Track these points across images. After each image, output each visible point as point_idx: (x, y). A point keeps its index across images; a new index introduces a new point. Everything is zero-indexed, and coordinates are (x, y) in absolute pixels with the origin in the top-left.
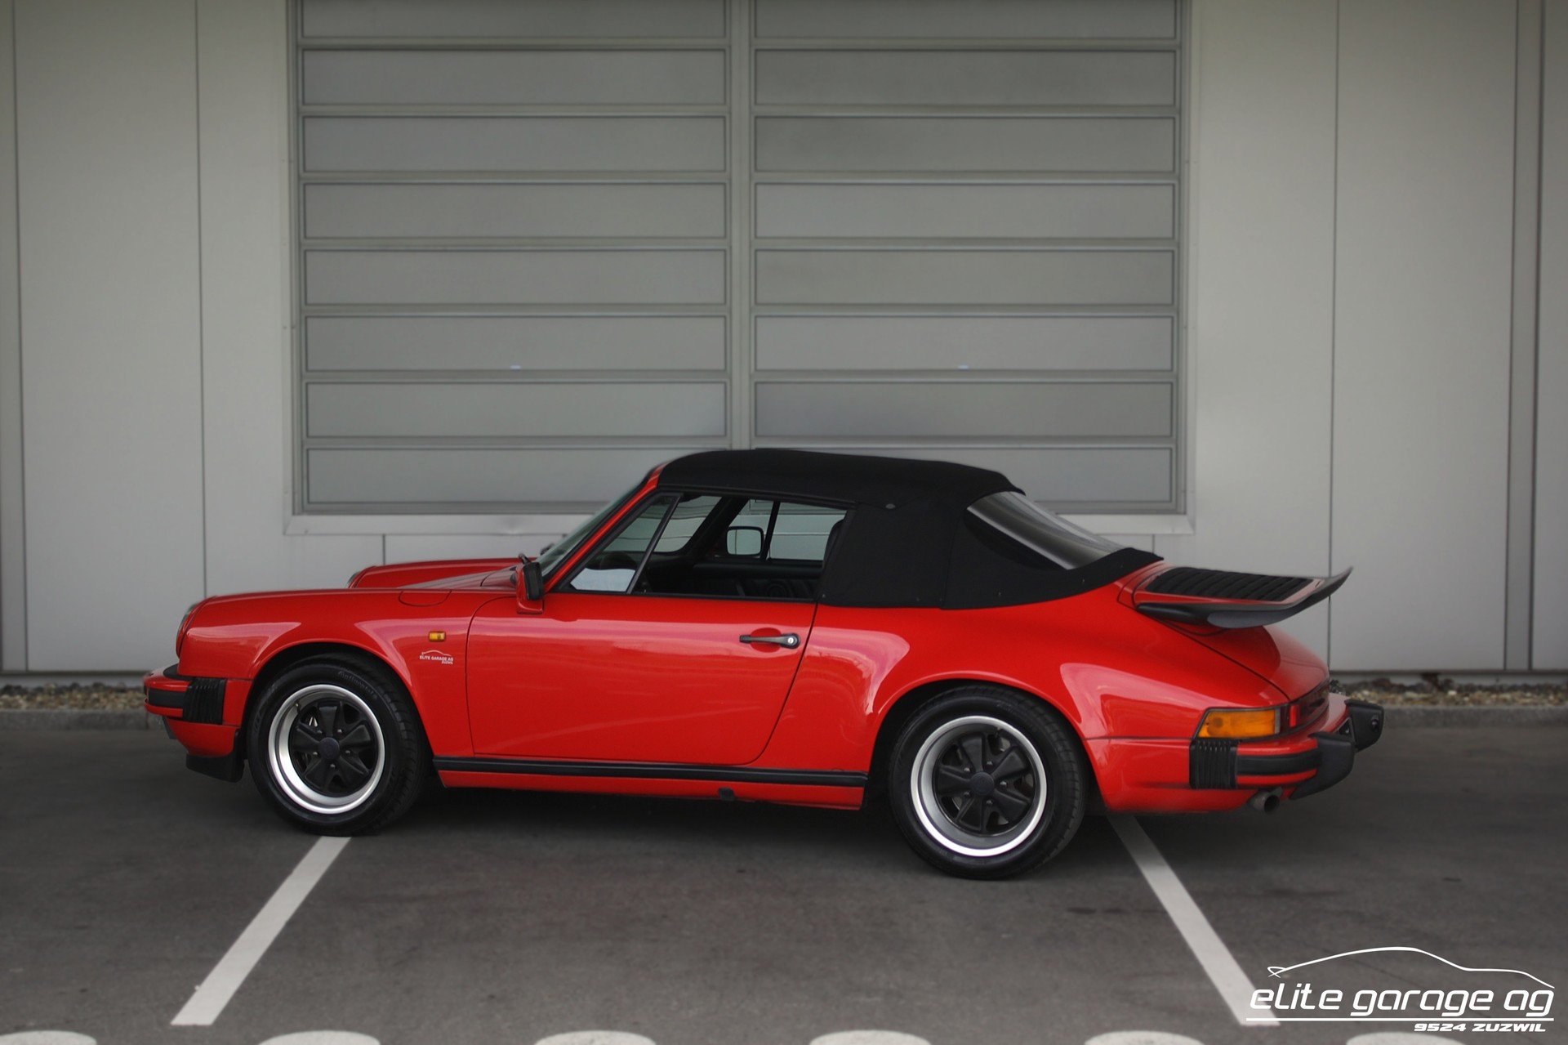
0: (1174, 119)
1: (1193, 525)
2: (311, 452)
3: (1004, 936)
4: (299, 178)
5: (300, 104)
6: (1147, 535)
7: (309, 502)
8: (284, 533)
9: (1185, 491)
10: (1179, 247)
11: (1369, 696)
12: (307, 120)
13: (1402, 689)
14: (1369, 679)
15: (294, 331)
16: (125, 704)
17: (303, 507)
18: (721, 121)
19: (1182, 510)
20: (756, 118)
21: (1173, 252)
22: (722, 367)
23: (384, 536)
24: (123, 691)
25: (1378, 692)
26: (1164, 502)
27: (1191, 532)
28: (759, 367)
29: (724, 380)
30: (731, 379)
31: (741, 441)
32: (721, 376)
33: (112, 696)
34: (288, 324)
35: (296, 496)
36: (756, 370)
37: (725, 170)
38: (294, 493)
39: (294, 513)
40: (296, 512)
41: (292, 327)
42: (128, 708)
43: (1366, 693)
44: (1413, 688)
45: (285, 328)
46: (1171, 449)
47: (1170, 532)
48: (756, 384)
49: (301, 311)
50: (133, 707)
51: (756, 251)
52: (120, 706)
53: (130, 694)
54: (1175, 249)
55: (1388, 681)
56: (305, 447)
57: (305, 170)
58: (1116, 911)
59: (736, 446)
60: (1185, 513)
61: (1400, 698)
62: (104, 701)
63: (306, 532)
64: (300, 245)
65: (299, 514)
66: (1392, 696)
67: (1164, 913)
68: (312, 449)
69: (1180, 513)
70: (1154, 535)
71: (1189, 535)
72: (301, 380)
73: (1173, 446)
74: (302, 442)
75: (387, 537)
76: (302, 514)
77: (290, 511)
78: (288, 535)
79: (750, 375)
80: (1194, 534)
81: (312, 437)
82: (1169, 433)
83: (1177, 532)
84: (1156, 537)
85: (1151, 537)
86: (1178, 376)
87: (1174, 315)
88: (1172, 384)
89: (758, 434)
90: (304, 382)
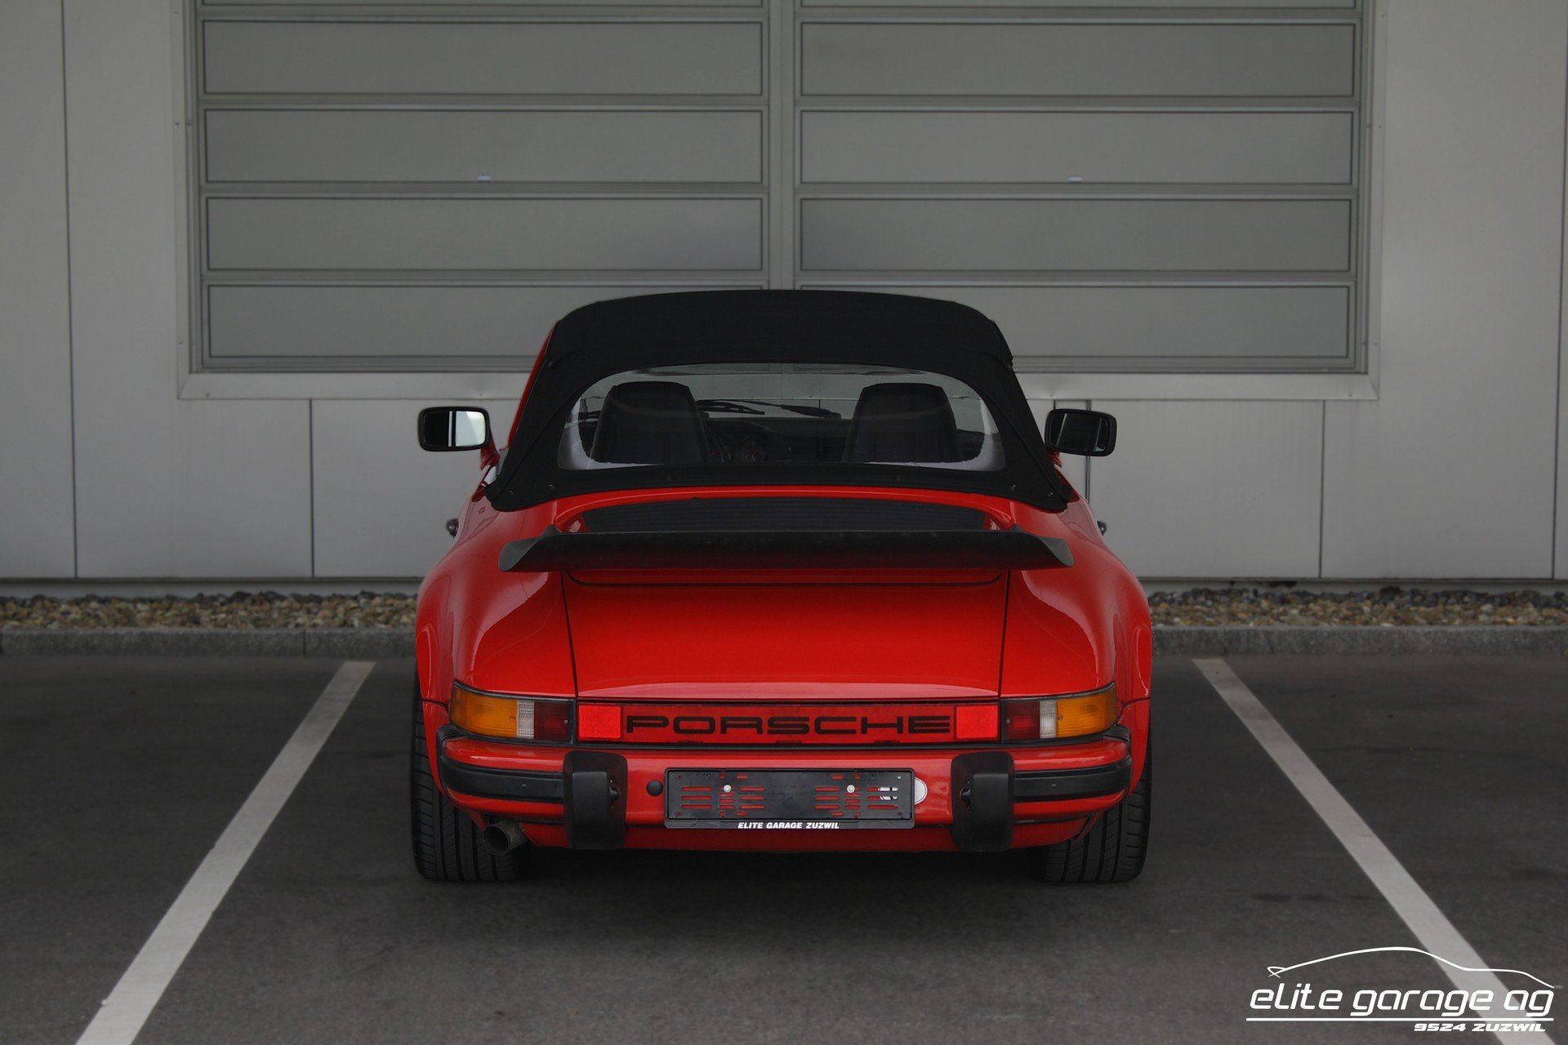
1: (1377, 388)
2: (213, 290)
3: (1173, 931)
6: (1316, 401)
7: (211, 357)
8: (178, 398)
9: (1366, 343)
10: (1361, 20)
15: (190, 128)
17: (203, 362)
19: (1363, 370)
21: (1353, 26)
22: (758, 180)
23: (311, 400)
26: (1338, 358)
27: (1375, 398)
28: (805, 180)
29: (758, 196)
30: (769, 194)
31: (782, 278)
32: (756, 189)
34: (181, 120)
35: (194, 347)
36: (802, 182)
38: (191, 344)
39: (191, 372)
40: (194, 369)
41: (187, 124)
45: (177, 124)
46: (1349, 288)
47: (1347, 398)
48: (802, 200)
49: (198, 102)
51: (803, 24)
54: (1356, 22)
56: (206, 284)
58: (1316, 898)
59: (775, 286)
60: (1366, 373)
63: (208, 395)
64: (196, 13)
65: (197, 372)
67: (1382, 900)
68: (213, 286)
69: (1359, 373)
70: (1324, 401)
71: (1371, 401)
72: (199, 194)
73: (1351, 284)
74: (201, 276)
75: (314, 403)
76: (202, 372)
77: (187, 369)
78: (184, 399)
79: (794, 189)
80: (1378, 399)
81: (213, 270)
82: (1345, 267)
83: (1355, 397)
84: (1327, 404)
85: (1321, 404)
86: (1358, 190)
87: (1355, 109)
88: (1350, 201)
89: (804, 267)
90: (204, 196)
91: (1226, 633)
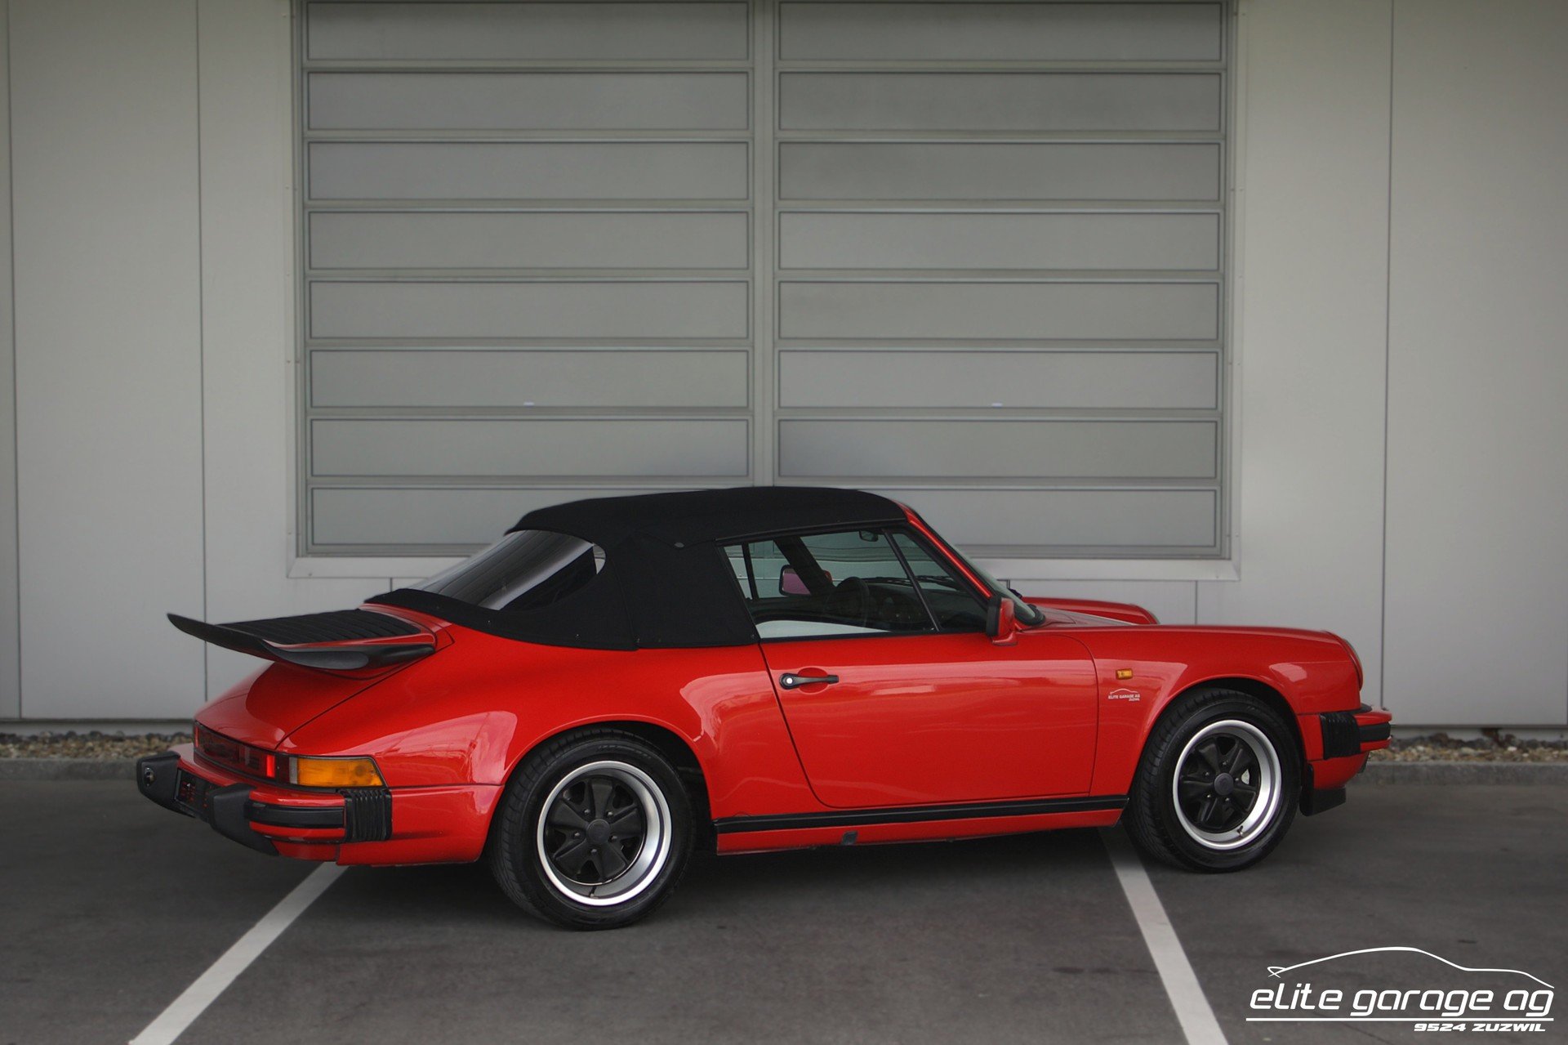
0: (1219, 144)
1: (1238, 571)
2: (315, 492)
4: (304, 207)
5: (306, 129)
6: (1191, 581)
7: (313, 544)
8: (287, 577)
9: (1230, 536)
10: (1224, 279)
11: (1424, 752)
12: (311, 145)
13: (1460, 744)
14: (1426, 734)
15: (299, 365)
16: (119, 754)
17: (307, 549)
18: (744, 146)
19: (1227, 556)
20: (780, 143)
21: (1217, 284)
22: (745, 404)
23: (391, 579)
24: (120, 739)
25: (1434, 748)
26: (1208, 546)
27: (1237, 579)
28: (782, 405)
29: (745, 418)
30: (753, 416)
31: (764, 477)
32: (744, 412)
33: (108, 745)
34: (292, 358)
35: (300, 537)
36: (780, 407)
37: (747, 198)
38: (297, 535)
39: (297, 556)
40: (300, 554)
41: (296, 362)
42: (121, 756)
43: (1421, 748)
44: (1471, 744)
45: (289, 362)
46: (1215, 491)
47: (1214, 578)
48: (780, 421)
49: (305, 344)
50: (127, 756)
51: (780, 282)
52: (114, 755)
53: (127, 743)
54: (1220, 281)
55: (1446, 736)
56: (310, 487)
57: (310, 198)
58: (1105, 971)
59: (758, 484)
60: (1230, 559)
61: (1456, 754)
62: (98, 749)
63: (310, 575)
64: (305, 276)
65: (303, 556)
66: (1448, 752)
67: (1154, 973)
68: (316, 489)
69: (1224, 559)
70: (1197, 582)
71: (1234, 581)
72: (305, 417)
73: (1217, 488)
74: (307, 481)
75: (394, 581)
76: (306, 556)
77: (294, 553)
78: (291, 578)
79: (774, 412)
80: (1240, 580)
81: (317, 476)
82: (1213, 475)
83: (1221, 578)
84: (1200, 584)
85: (1194, 583)
86: (1222, 414)
87: (1219, 350)
88: (1216, 422)
89: (781, 474)
90: (309, 418)
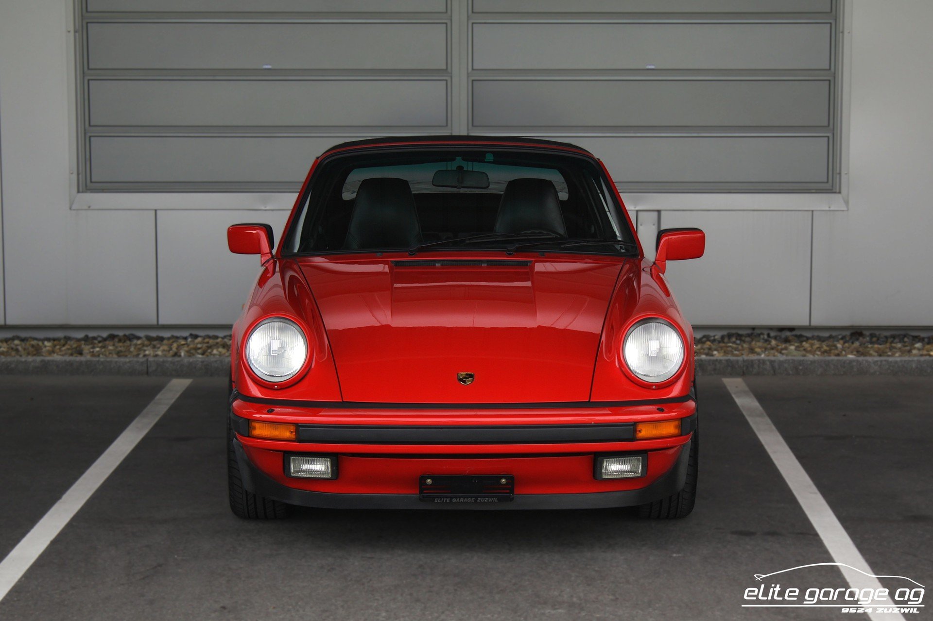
1: (847, 202)
2: (92, 139)
3: (675, 555)
6: (807, 211)
7: (91, 182)
8: (70, 209)
9: (840, 174)
15: (77, 35)
17: (86, 186)
19: (838, 191)
22: (444, 67)
23: (156, 211)
26: (822, 183)
27: (846, 209)
28: (475, 68)
29: (445, 78)
30: (451, 77)
31: (460, 128)
32: (443, 73)
34: (72, 29)
35: (80, 176)
36: (473, 69)
38: (78, 174)
39: (78, 192)
40: (81, 190)
41: (75, 32)
45: (69, 32)
46: (828, 138)
47: (827, 208)
48: (473, 81)
49: (82, 17)
56: (88, 135)
58: (773, 534)
59: (454, 134)
60: (840, 193)
63: (89, 207)
65: (83, 192)
67: (817, 535)
68: (93, 136)
69: (835, 193)
70: (813, 211)
71: (843, 211)
72: (84, 77)
73: (830, 135)
74: (85, 130)
75: (158, 212)
76: (85, 192)
77: (75, 189)
78: (74, 210)
79: (468, 74)
80: (848, 210)
81: (93, 126)
82: (826, 124)
83: (832, 208)
84: (815, 213)
85: (810, 213)
86: (835, 73)
87: (832, 21)
88: (829, 81)
89: (475, 124)
90: (87, 78)
91: (744, 361)
